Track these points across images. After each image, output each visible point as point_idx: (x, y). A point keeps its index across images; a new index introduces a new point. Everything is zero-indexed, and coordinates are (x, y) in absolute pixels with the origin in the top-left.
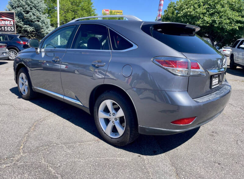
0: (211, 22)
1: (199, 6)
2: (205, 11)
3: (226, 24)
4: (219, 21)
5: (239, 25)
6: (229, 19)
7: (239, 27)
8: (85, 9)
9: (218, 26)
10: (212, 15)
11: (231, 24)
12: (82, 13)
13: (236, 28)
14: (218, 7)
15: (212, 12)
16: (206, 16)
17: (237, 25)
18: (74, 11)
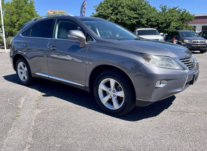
0: (115, 19)
1: (108, 8)
2: (111, 12)
3: (126, 20)
4: (121, 18)
5: (136, 20)
6: (128, 16)
7: (136, 22)
8: (28, 12)
9: (121, 22)
10: (116, 14)
11: (130, 20)
12: (25, 15)
13: (134, 23)
14: (120, 8)
15: (116, 12)
16: (113, 15)
17: (135, 20)
18: (18, 14)
